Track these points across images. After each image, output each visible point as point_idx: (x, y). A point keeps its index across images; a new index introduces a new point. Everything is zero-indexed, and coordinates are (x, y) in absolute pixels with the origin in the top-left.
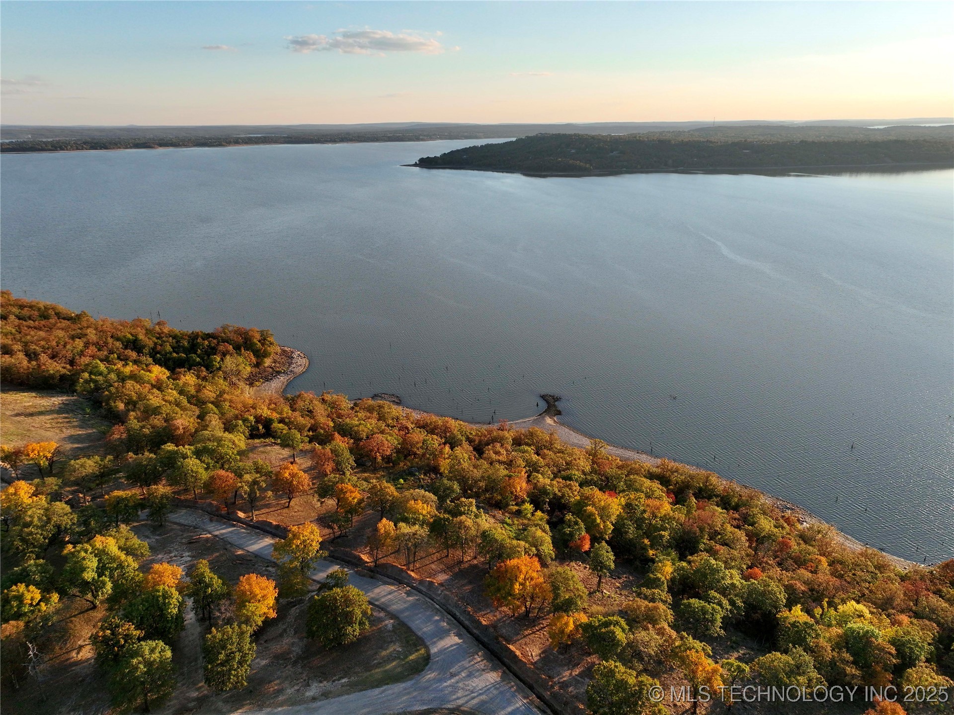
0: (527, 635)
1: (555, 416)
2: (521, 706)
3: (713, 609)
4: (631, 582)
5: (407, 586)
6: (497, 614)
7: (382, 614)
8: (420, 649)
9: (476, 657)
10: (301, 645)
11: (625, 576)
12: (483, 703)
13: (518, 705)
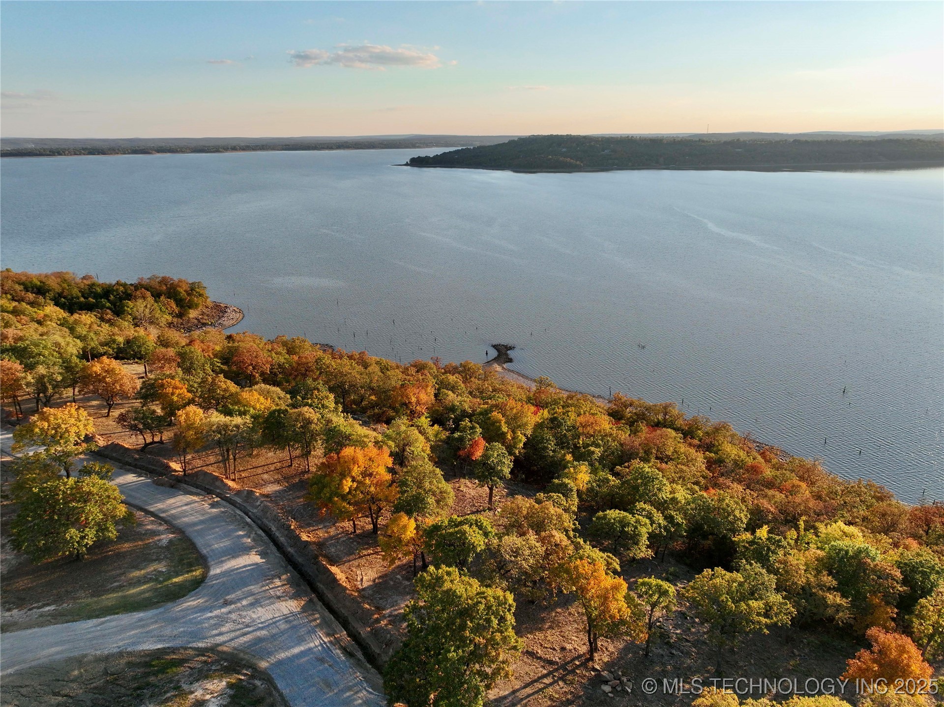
0: (365, 555)
1: (504, 363)
2: (316, 646)
3: (638, 521)
6: (332, 530)
7: (162, 528)
8: (195, 570)
9: (276, 580)
10: (13, 562)
13: (312, 645)
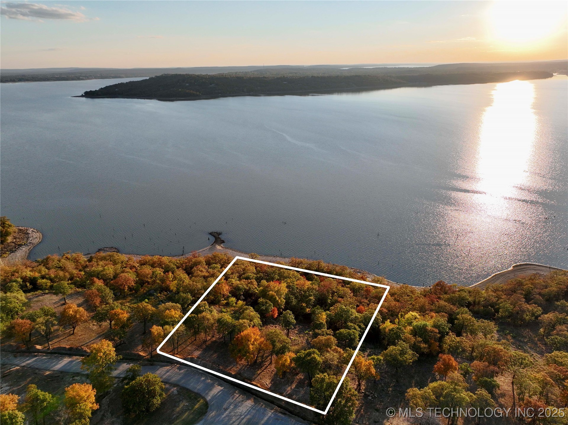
0: (260, 374)
1: (221, 244)
2: (271, 415)
3: (353, 332)
4: (301, 329)
5: (177, 364)
6: (238, 366)
7: (167, 386)
8: (200, 400)
9: (235, 394)
10: (119, 421)
11: (297, 326)
12: (249, 420)
13: (269, 415)
